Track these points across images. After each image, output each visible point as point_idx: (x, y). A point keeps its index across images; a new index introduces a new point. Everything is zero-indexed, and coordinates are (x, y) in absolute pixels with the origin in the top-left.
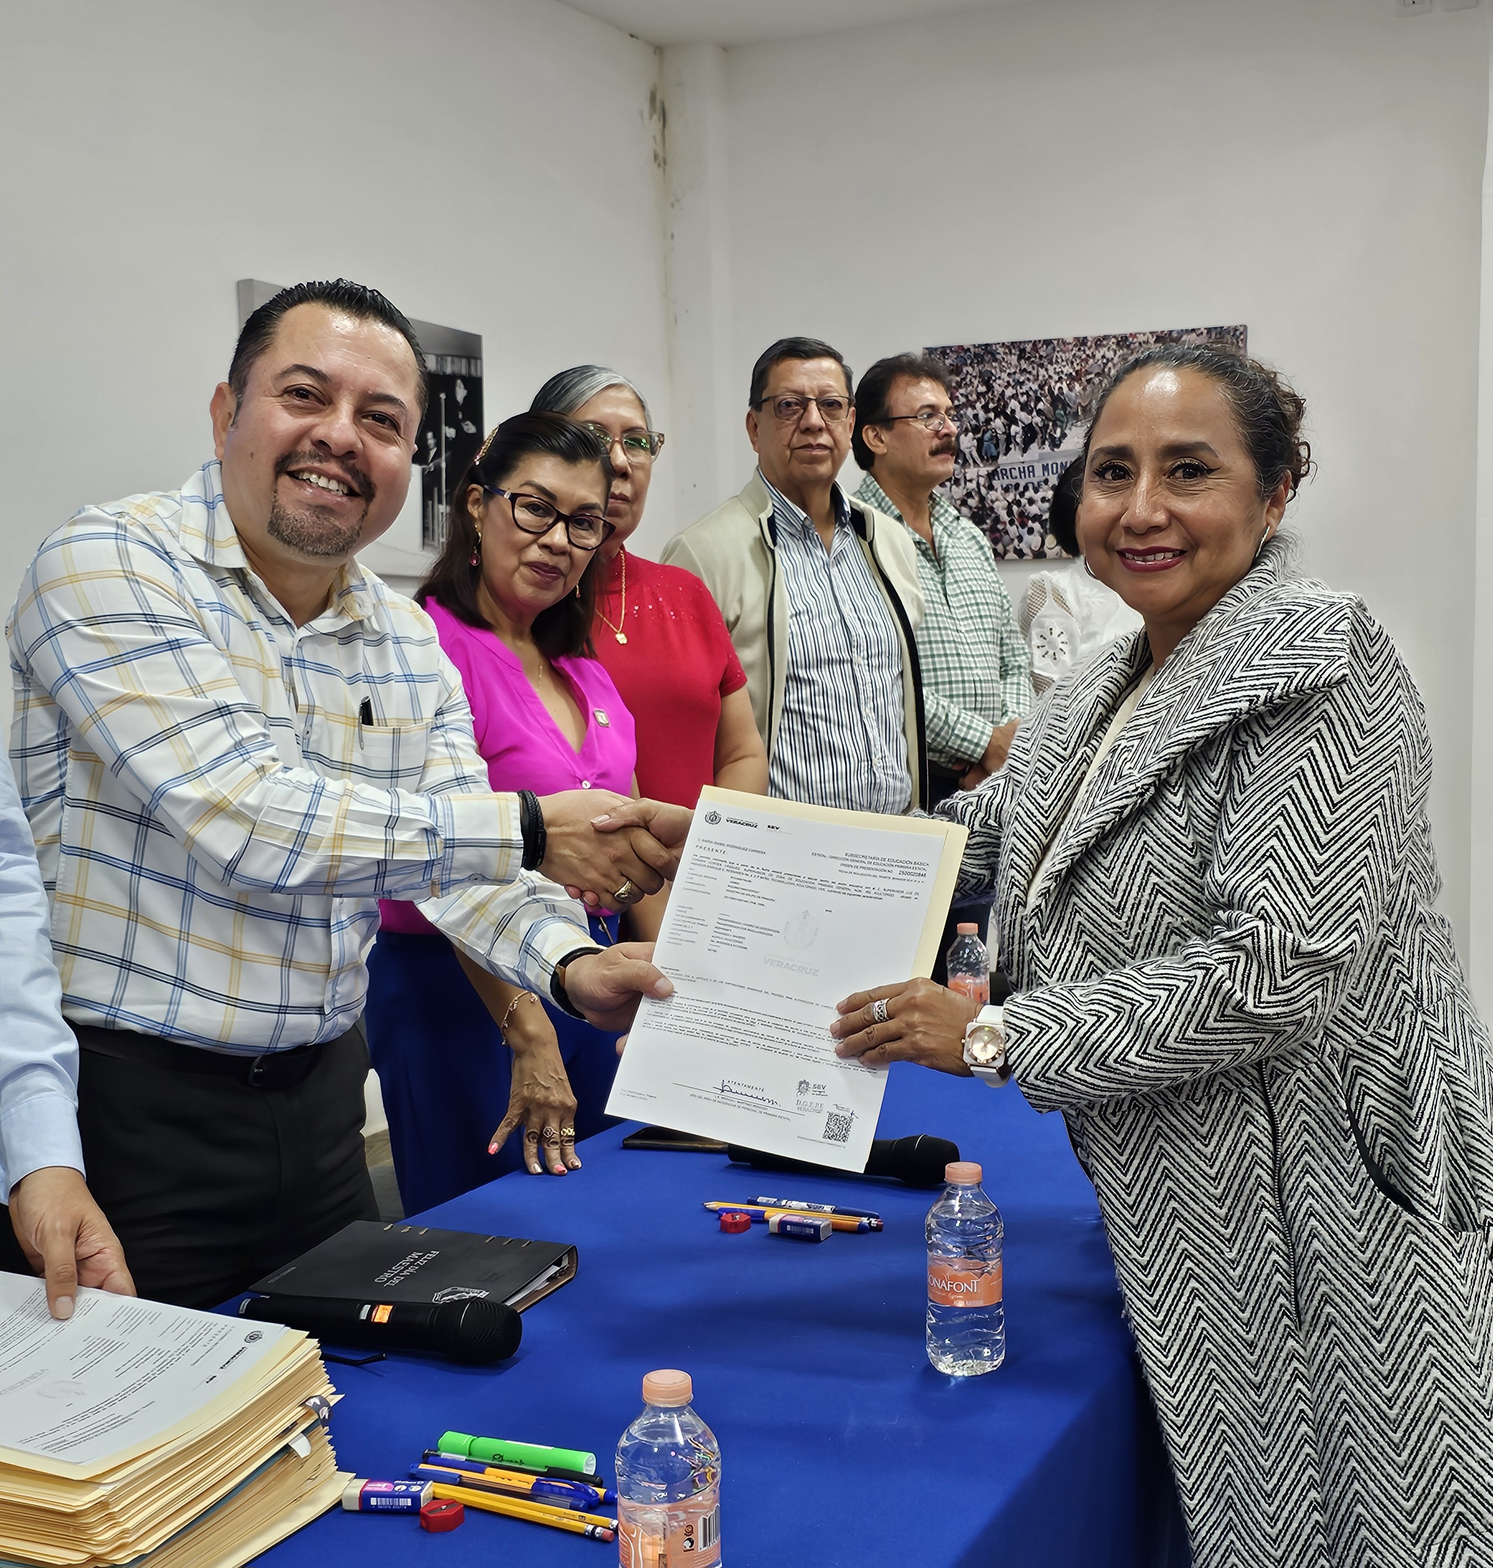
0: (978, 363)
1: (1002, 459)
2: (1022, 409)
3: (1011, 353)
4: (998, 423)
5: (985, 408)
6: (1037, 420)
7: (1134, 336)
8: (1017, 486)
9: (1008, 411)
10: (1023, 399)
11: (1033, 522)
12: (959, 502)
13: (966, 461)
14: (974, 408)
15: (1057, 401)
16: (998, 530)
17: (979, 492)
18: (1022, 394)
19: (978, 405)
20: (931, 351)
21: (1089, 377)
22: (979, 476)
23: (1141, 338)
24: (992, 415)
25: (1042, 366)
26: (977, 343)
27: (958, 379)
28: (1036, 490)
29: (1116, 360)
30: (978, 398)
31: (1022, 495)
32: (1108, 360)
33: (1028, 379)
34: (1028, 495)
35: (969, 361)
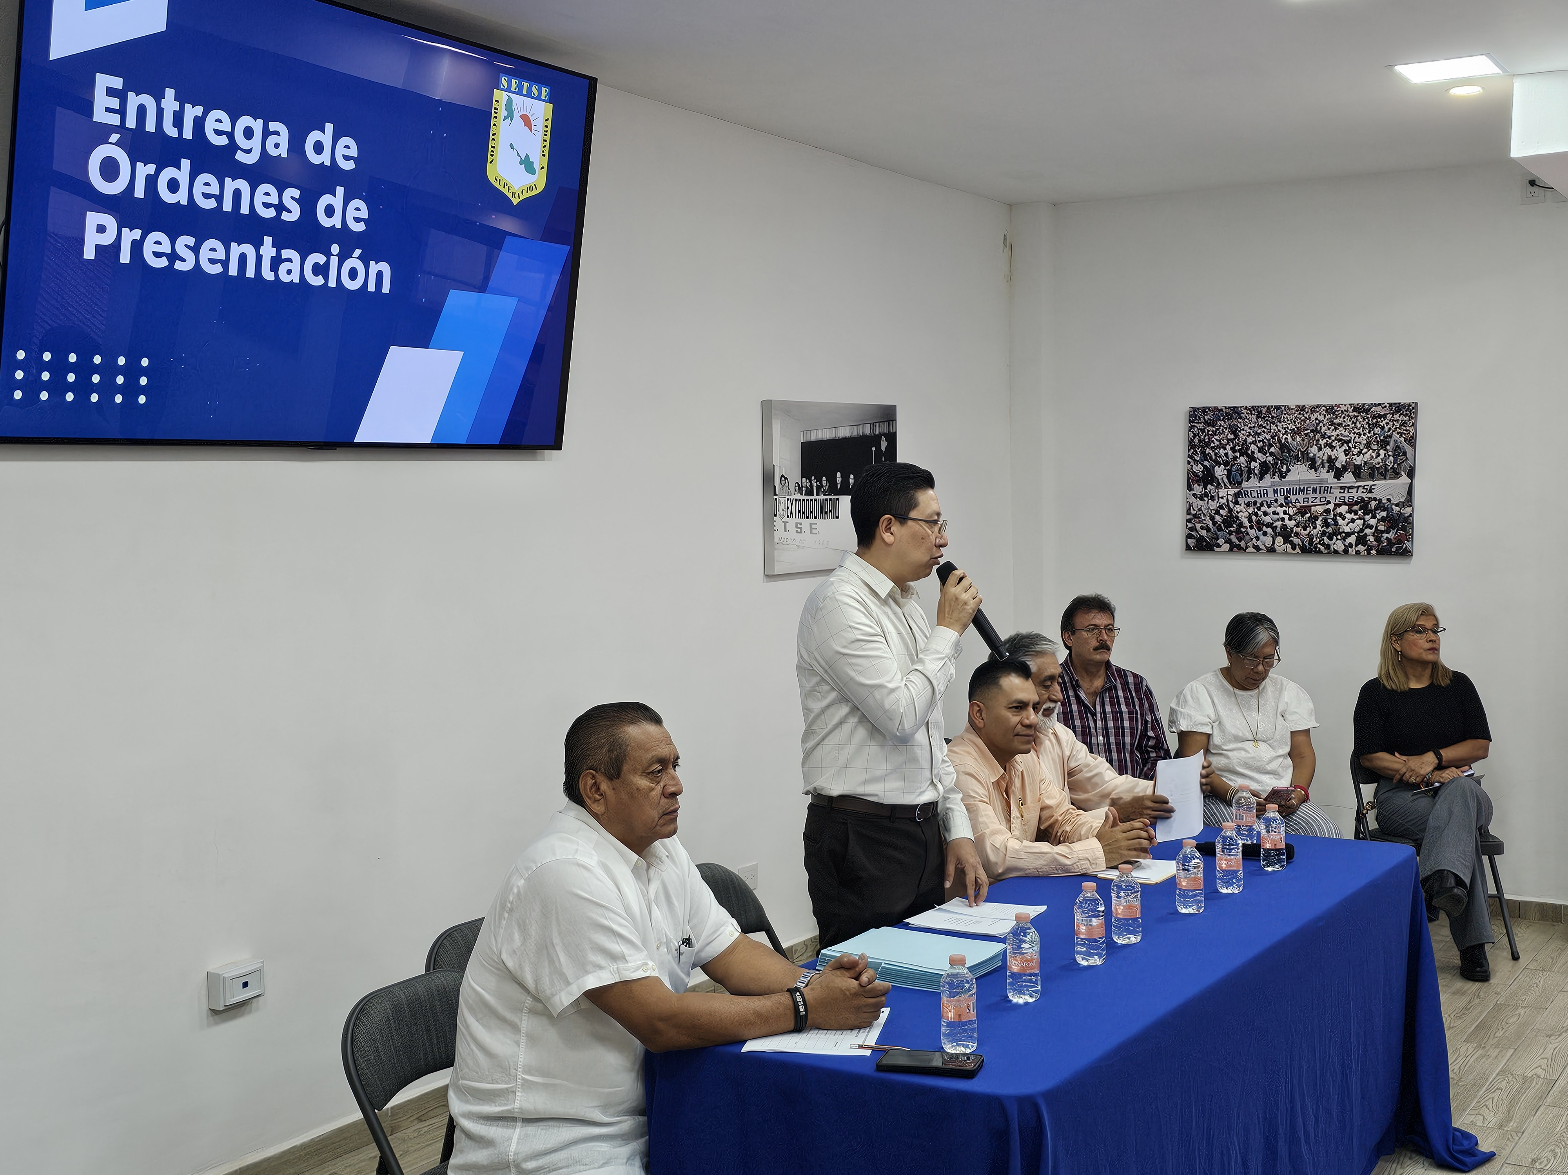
0: (1228, 419)
1: (1245, 484)
2: (1259, 452)
3: (1252, 414)
4: (1242, 460)
5: (1233, 450)
6: (1270, 459)
7: (1339, 407)
8: (1255, 503)
9: (1250, 452)
10: (1260, 444)
11: (1267, 528)
12: (1214, 512)
13: (1219, 484)
14: (1225, 449)
15: (1284, 447)
16: (1241, 532)
17: (1228, 505)
18: (1260, 441)
19: (1228, 447)
20: (1195, 409)
21: (1306, 432)
22: (1228, 495)
23: (1343, 408)
24: (1238, 454)
25: (1273, 423)
26: (1228, 405)
27: (1214, 429)
28: (1269, 508)
29: (1325, 421)
30: (1228, 443)
31: (1259, 509)
32: (1320, 422)
33: (1264, 431)
34: (1263, 509)
35: (1222, 418)
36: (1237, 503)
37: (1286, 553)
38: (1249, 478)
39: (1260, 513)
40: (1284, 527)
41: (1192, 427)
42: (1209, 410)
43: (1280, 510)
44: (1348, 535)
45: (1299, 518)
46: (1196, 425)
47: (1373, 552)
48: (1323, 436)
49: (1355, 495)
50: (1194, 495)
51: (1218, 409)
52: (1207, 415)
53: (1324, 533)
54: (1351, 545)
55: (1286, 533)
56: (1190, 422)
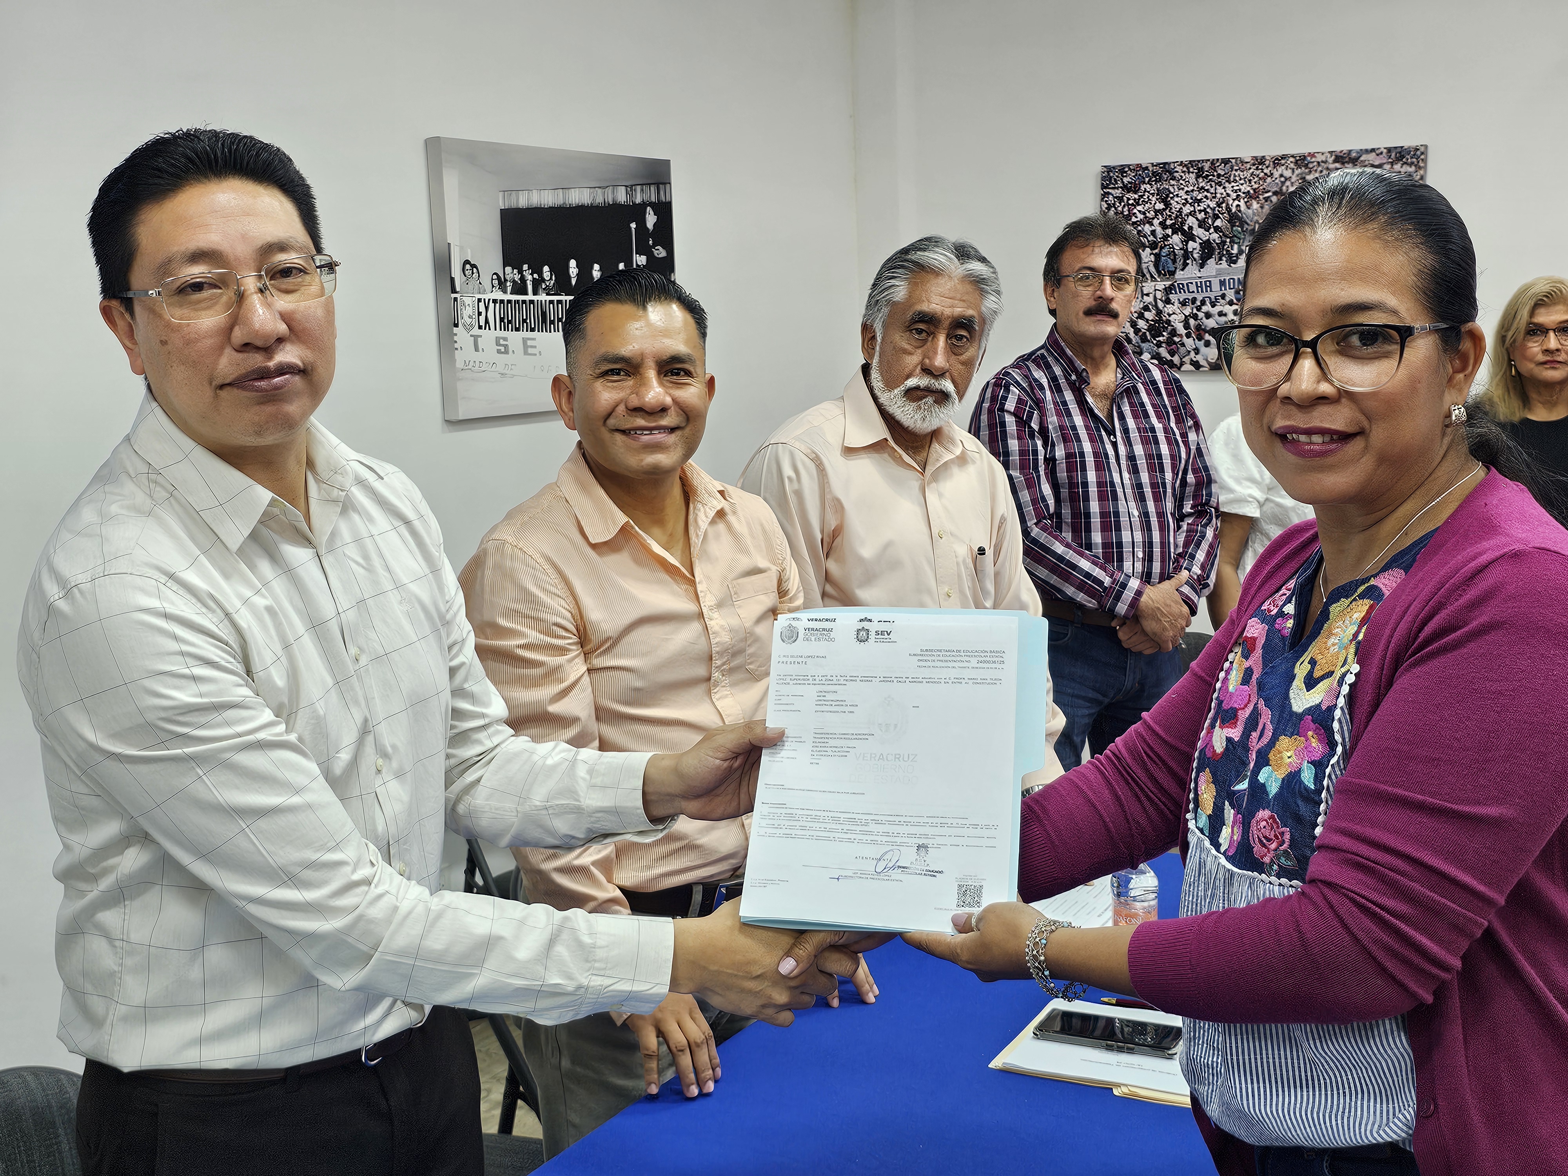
0: (1156, 181)
1: (1179, 275)
2: (1200, 226)
3: (1189, 172)
4: (1176, 240)
5: (1163, 225)
6: (1215, 236)
7: (1312, 155)
8: (1194, 300)
9: (1186, 228)
10: (1201, 216)
14: (1152, 224)
15: (1235, 218)
16: (1175, 343)
17: (1156, 306)
19: (1156, 222)
20: (1109, 169)
21: (1267, 195)
22: (1155, 290)
24: (1169, 231)
25: (1219, 184)
26: (1155, 162)
27: (1136, 196)
29: (1294, 179)
30: (1156, 215)
31: (1199, 309)
32: (1286, 179)
33: (1206, 197)
34: (1205, 309)
35: (1147, 179)
36: (1168, 301)
38: (1185, 265)
39: (1201, 315)
41: (1106, 195)
42: (1130, 169)
43: (1229, 309)
46: (1110, 191)
51: (1141, 166)
52: (1126, 176)
56: (1103, 187)
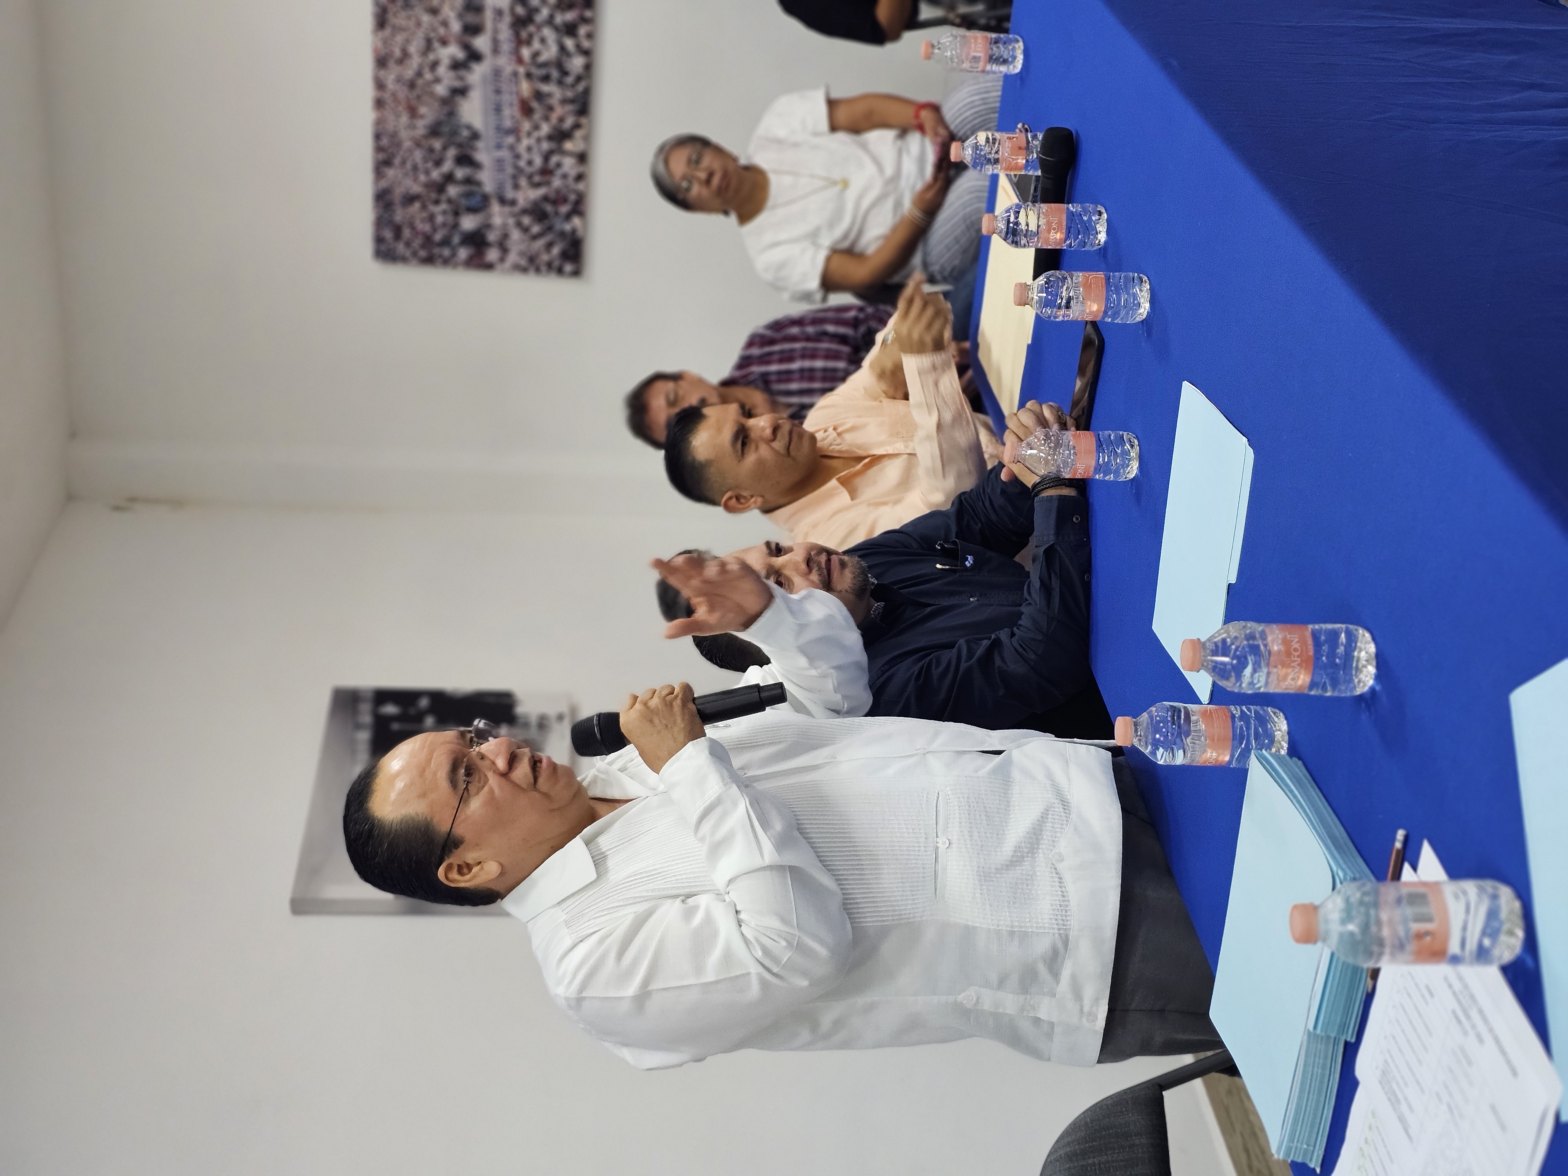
0: (393, 207)
1: (487, 189)
2: (440, 166)
3: (386, 174)
4: (453, 191)
5: (437, 202)
6: (451, 151)
7: (376, 51)
8: (514, 176)
9: (441, 180)
10: (430, 165)
11: (550, 162)
12: (525, 235)
13: (486, 226)
14: (435, 214)
15: (434, 131)
16: (556, 198)
17: (517, 214)
18: (425, 165)
19: (433, 210)
22: (501, 214)
23: (380, 44)
24: (444, 197)
25: (399, 144)
26: (372, 207)
27: (406, 228)
28: (521, 158)
29: (399, 70)
30: (426, 209)
31: (522, 172)
34: (523, 166)
35: (390, 216)
36: (513, 203)
37: (587, 138)
38: (478, 184)
39: (529, 170)
40: (550, 138)
41: (404, 260)
42: (378, 233)
43: (525, 142)
44: (562, 49)
45: (537, 116)
46: (400, 253)
47: (588, 14)
48: (419, 74)
49: (505, 33)
50: (502, 260)
51: (377, 221)
52: (386, 236)
53: (560, 83)
54: (578, 47)
55: (560, 136)
56: (395, 260)
